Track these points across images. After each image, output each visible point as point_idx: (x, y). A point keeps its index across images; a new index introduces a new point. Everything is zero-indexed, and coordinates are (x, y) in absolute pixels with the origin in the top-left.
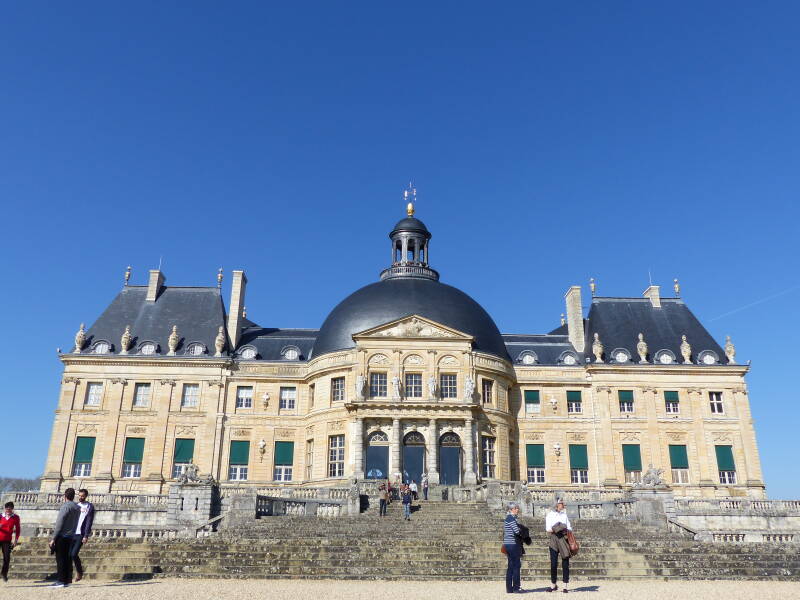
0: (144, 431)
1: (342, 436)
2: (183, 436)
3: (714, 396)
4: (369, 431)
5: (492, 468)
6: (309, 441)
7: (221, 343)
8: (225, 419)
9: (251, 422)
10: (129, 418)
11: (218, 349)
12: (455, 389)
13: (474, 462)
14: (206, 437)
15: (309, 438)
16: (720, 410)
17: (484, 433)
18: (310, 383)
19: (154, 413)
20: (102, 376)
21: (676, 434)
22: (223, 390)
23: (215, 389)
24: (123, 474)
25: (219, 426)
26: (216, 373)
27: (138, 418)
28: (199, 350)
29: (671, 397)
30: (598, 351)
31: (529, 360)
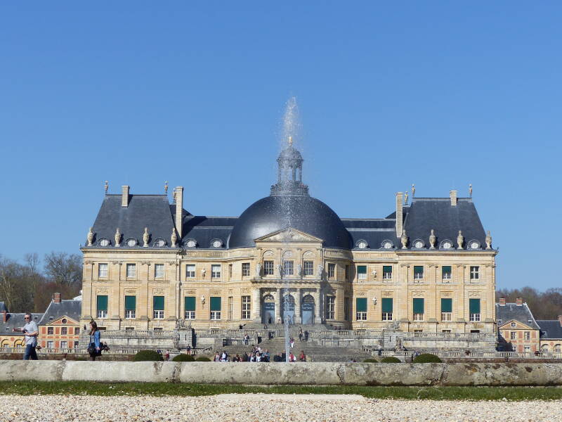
0: (135, 292)
1: (249, 297)
2: (157, 294)
3: (474, 269)
4: (264, 295)
5: (333, 313)
6: (230, 297)
7: (175, 239)
8: (180, 284)
9: (196, 286)
10: (125, 285)
11: (173, 243)
12: (312, 270)
13: (321, 311)
14: (171, 295)
15: (230, 296)
16: (477, 277)
17: (328, 295)
18: (229, 263)
19: (140, 281)
20: (107, 260)
21: (447, 292)
22: (178, 267)
23: (174, 267)
24: (126, 316)
25: (178, 289)
26: (173, 257)
27: (131, 285)
28: (162, 243)
29: (447, 270)
30: (404, 241)
31: (362, 245)
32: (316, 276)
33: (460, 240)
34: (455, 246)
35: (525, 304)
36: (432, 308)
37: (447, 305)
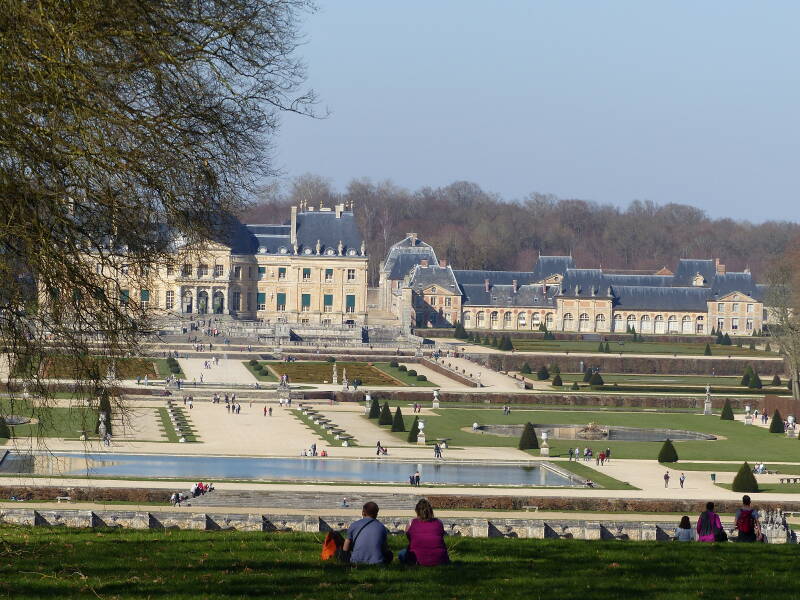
1: (173, 292)
3: (351, 272)
4: (185, 291)
5: (239, 306)
8: (117, 280)
9: (129, 281)
12: (222, 272)
13: (229, 305)
15: (157, 290)
16: (353, 278)
17: (235, 291)
21: (329, 290)
25: (115, 284)
29: (329, 272)
30: (296, 248)
31: (263, 250)
32: (225, 277)
33: (340, 249)
34: (336, 253)
35: (450, 267)
36: (317, 302)
37: (328, 300)
